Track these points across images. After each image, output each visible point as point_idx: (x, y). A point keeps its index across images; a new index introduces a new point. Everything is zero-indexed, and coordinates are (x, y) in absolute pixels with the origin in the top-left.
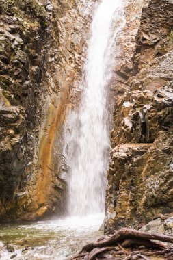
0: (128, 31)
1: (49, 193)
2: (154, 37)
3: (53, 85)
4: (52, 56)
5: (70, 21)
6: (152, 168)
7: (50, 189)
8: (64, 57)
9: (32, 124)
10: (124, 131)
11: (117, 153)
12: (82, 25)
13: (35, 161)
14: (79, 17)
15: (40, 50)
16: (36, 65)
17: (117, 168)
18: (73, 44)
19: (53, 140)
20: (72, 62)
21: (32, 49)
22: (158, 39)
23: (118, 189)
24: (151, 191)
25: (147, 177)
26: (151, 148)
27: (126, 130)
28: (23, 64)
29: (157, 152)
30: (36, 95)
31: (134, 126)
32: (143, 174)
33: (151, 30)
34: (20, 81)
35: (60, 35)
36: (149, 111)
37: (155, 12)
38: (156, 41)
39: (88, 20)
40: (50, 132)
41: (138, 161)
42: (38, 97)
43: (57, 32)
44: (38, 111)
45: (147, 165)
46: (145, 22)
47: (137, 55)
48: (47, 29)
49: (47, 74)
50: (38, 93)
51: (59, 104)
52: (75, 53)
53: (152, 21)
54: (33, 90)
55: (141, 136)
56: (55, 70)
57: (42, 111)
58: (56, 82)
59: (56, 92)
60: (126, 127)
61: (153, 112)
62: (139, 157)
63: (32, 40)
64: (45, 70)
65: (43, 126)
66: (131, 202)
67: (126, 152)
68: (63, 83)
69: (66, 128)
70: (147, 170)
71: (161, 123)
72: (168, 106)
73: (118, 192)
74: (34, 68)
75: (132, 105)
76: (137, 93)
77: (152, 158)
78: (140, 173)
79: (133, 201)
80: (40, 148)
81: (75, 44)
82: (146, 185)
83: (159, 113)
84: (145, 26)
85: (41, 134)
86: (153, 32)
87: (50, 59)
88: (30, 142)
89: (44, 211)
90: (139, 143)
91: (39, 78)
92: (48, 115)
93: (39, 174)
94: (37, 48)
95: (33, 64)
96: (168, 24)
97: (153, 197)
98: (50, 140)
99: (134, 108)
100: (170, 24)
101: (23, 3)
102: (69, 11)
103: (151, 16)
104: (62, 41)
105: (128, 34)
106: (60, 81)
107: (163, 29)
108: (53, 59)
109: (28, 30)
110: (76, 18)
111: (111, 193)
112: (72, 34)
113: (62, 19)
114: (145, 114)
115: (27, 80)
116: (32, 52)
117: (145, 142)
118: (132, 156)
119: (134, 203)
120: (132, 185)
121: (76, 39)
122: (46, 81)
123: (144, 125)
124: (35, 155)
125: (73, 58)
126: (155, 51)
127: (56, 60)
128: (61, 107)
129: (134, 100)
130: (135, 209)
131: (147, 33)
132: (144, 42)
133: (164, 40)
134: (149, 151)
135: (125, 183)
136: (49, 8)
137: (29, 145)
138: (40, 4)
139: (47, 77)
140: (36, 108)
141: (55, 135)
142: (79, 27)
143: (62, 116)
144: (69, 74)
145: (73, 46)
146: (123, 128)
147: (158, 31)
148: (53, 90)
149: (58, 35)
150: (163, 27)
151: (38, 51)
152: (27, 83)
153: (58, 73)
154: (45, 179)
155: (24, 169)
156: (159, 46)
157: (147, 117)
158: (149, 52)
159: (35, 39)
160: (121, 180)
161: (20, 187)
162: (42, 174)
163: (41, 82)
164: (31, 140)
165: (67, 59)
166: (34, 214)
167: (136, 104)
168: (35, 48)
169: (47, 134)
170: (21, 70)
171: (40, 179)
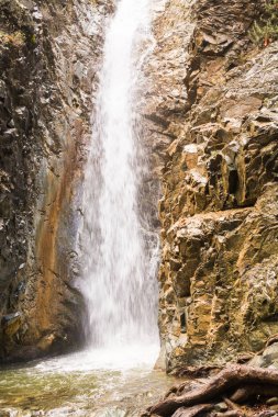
0: (161, 54)
1: (55, 312)
2: (223, 38)
3: (50, 141)
4: (46, 96)
5: (70, 42)
6: (256, 250)
7: (57, 306)
8: (64, 98)
9: (21, 203)
10: (191, 193)
11: (183, 231)
12: (88, 49)
13: (30, 262)
14: (83, 39)
15: (28, 80)
16: (22, 105)
17: (185, 258)
18: (76, 77)
19: (56, 228)
20: (77, 106)
21: (15, 78)
22: (230, 41)
23: (188, 295)
24: (260, 291)
25: (248, 267)
26: (252, 215)
27: (195, 190)
28: (3, 100)
29: (266, 221)
30: (25, 154)
31: (213, 181)
32: (239, 263)
33: (217, 28)
35: (57, 64)
36: (246, 147)
38: (226, 45)
39: (97, 42)
40: (51, 215)
41: (228, 240)
42: (29, 158)
43: (51, 58)
44: (30, 181)
45: (246, 246)
46: (206, 15)
47: (194, 73)
48: (36, 50)
49: (41, 123)
50: (29, 151)
51: (61, 171)
52: (81, 92)
53: (219, 12)
54: (20, 147)
55: (228, 198)
56: (52, 118)
57: (36, 182)
58: (55, 137)
59: (57, 153)
60: (197, 184)
61: (252, 148)
62: (229, 234)
63: (13, 62)
64: (37, 118)
65: (39, 206)
66: (217, 315)
67: (200, 228)
68: (67, 139)
69: (76, 207)
70: (248, 254)
71: (269, 168)
73: (189, 300)
74: (20, 111)
75: (202, 146)
76: (208, 127)
77: (255, 232)
78: (233, 261)
79: (222, 313)
80: (36, 241)
81: (80, 78)
82: (248, 283)
83: (264, 150)
84: (206, 21)
85: (37, 218)
86: (221, 30)
87: (43, 101)
88: (21, 232)
89: (50, 342)
90: (223, 210)
91: (28, 127)
92: (46, 189)
93: (38, 283)
94: (22, 77)
95: (18, 103)
96: (246, 15)
97: (265, 302)
98: (52, 227)
99: (208, 151)
100: (251, 13)
102: (67, 27)
103: (215, 3)
104: (61, 73)
105: (163, 58)
106: (60, 132)
107: (239, 23)
108: (48, 100)
109: (6, 46)
110: (78, 38)
111: (170, 303)
112: (74, 62)
113: (58, 40)
114: (236, 154)
115: (10, 127)
116: (15, 83)
117: (235, 205)
118: (214, 232)
119: (222, 317)
120: (219, 284)
121: (82, 70)
122: (38, 135)
123: (234, 177)
124: (30, 253)
125: (78, 99)
126: (226, 61)
127: (51, 101)
128: (65, 176)
129: (205, 138)
130: (227, 328)
131: (209, 33)
132: (207, 49)
133: (240, 42)
134: (248, 220)
135: (202, 283)
136: (37, 17)
137: (19, 236)
138: (22, 6)
139: (41, 128)
140: (26, 176)
141: (58, 220)
142: (85, 52)
143: (68, 190)
144: (74, 124)
145: (78, 82)
146: (189, 187)
147: (229, 27)
148: (51, 150)
149: (53, 63)
150: (237, 19)
151: (24, 83)
152: (9, 131)
153: (57, 122)
154: (48, 291)
155: (13, 274)
156: (233, 53)
157: (241, 159)
158: (215, 64)
159: (18, 62)
160: (193, 278)
161: (9, 306)
162: (42, 282)
163: (31, 134)
164: (21, 228)
165: (70, 101)
166: (34, 348)
167: (209, 144)
168: (19, 76)
169: (46, 218)
171: (40, 290)
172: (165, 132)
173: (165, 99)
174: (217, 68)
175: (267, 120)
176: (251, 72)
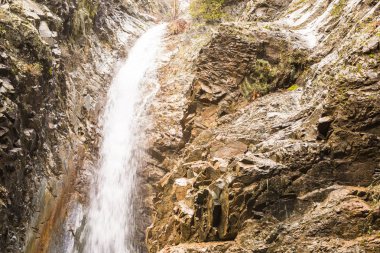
0: (163, 97)
2: (218, 89)
3: (52, 163)
4: (55, 122)
5: (83, 78)
8: (71, 125)
9: (16, 219)
10: (177, 222)
12: (99, 86)
14: (95, 77)
15: (40, 106)
16: (30, 128)
18: (84, 109)
19: (47, 246)
20: (82, 134)
21: (28, 103)
22: (223, 92)
26: (232, 248)
27: (182, 221)
28: (13, 121)
30: (27, 173)
31: (198, 213)
33: (214, 80)
34: (5, 147)
35: (68, 95)
36: (231, 185)
37: (221, 53)
38: (220, 95)
39: (106, 80)
40: (44, 234)
42: (30, 177)
43: (64, 89)
44: (28, 198)
46: (205, 68)
47: (190, 116)
48: (51, 81)
49: (46, 146)
50: (31, 171)
51: (59, 192)
52: (88, 123)
53: (216, 67)
54: (23, 165)
55: (211, 230)
56: (57, 143)
57: (34, 200)
58: (58, 160)
59: (57, 175)
60: (184, 215)
61: (236, 186)
63: (29, 89)
64: (43, 141)
65: (33, 224)
68: (68, 162)
69: (68, 228)
71: (250, 206)
72: (264, 177)
74: (28, 132)
75: (191, 181)
76: (199, 164)
81: (88, 110)
83: (246, 189)
84: (204, 73)
85: (29, 235)
86: (216, 82)
87: (51, 126)
88: (11, 247)
90: (206, 241)
91: (34, 148)
92: (42, 207)
94: (34, 102)
95: (27, 126)
96: (239, 72)
98: (43, 245)
99: (196, 186)
100: (243, 71)
101: (19, 38)
102: (82, 64)
103: (213, 59)
104: (70, 103)
105: (164, 101)
106: (63, 157)
107: (232, 79)
108: (56, 126)
109: (24, 74)
110: (91, 75)
112: (85, 95)
113: (73, 74)
114: (221, 191)
115: (15, 146)
116: (27, 107)
117: (217, 238)
121: (90, 103)
122: (42, 156)
123: (218, 211)
125: (84, 128)
126: (219, 109)
127: (59, 127)
128: (62, 197)
129: (195, 174)
131: (206, 84)
132: (203, 97)
133: (232, 94)
136: (56, 53)
137: (9, 251)
138: (44, 42)
139: (45, 150)
140: (24, 193)
141: (50, 239)
142: (95, 88)
143: (63, 210)
144: (77, 150)
145: (85, 113)
146: (176, 217)
147: (224, 81)
148: (53, 171)
149: (65, 95)
150: (231, 75)
151: (36, 108)
152: (15, 150)
153: (62, 147)
156: (225, 102)
158: (209, 110)
159: (33, 89)
163: (35, 155)
164: (13, 243)
165: (76, 129)
167: (198, 179)
168: (32, 102)
169: (38, 235)
170: (7, 130)
172: (160, 165)
173: (162, 136)
174: (211, 113)
175: (251, 163)
176: (240, 121)
